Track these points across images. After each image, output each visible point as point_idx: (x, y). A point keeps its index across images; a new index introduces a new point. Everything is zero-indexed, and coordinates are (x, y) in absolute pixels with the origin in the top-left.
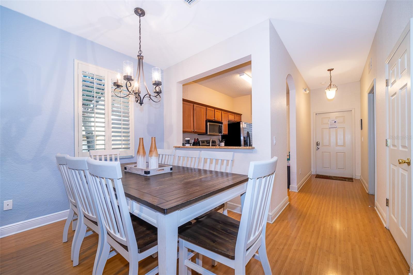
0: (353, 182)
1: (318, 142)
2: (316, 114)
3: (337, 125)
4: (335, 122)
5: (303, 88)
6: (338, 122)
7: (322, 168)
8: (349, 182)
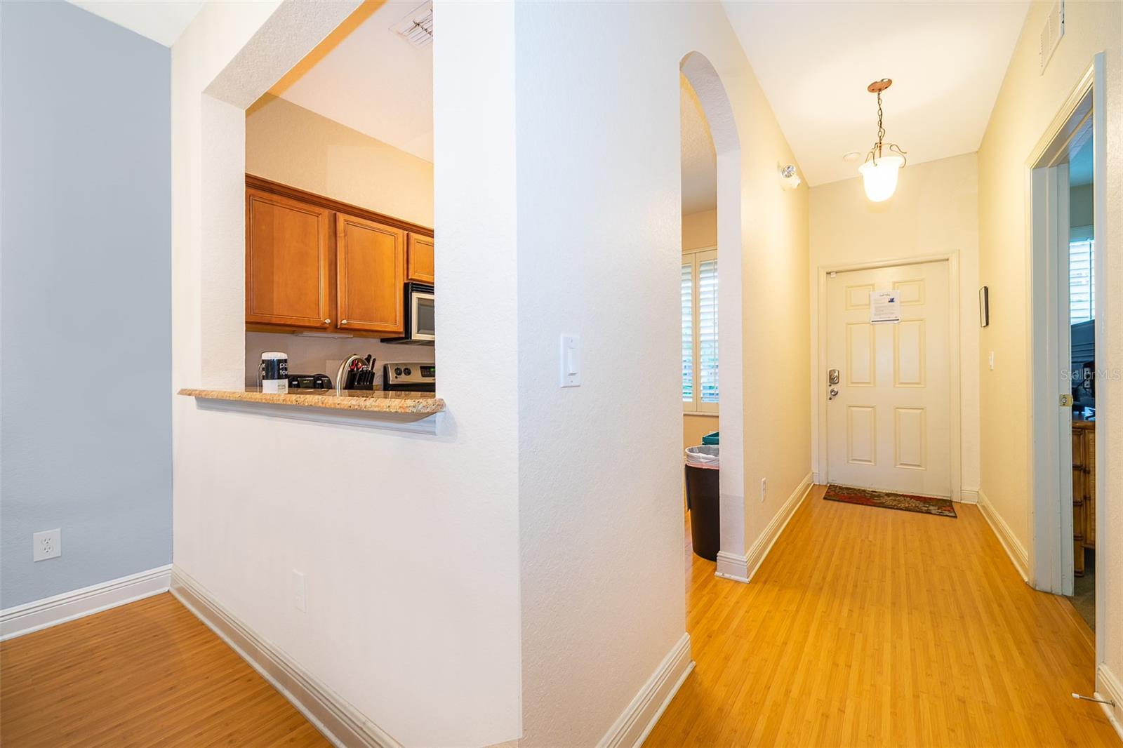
0: (956, 517)
1: (834, 371)
2: (827, 273)
3: (896, 309)
4: (892, 301)
5: (779, 167)
6: (901, 302)
7: (848, 462)
8: (941, 517)
